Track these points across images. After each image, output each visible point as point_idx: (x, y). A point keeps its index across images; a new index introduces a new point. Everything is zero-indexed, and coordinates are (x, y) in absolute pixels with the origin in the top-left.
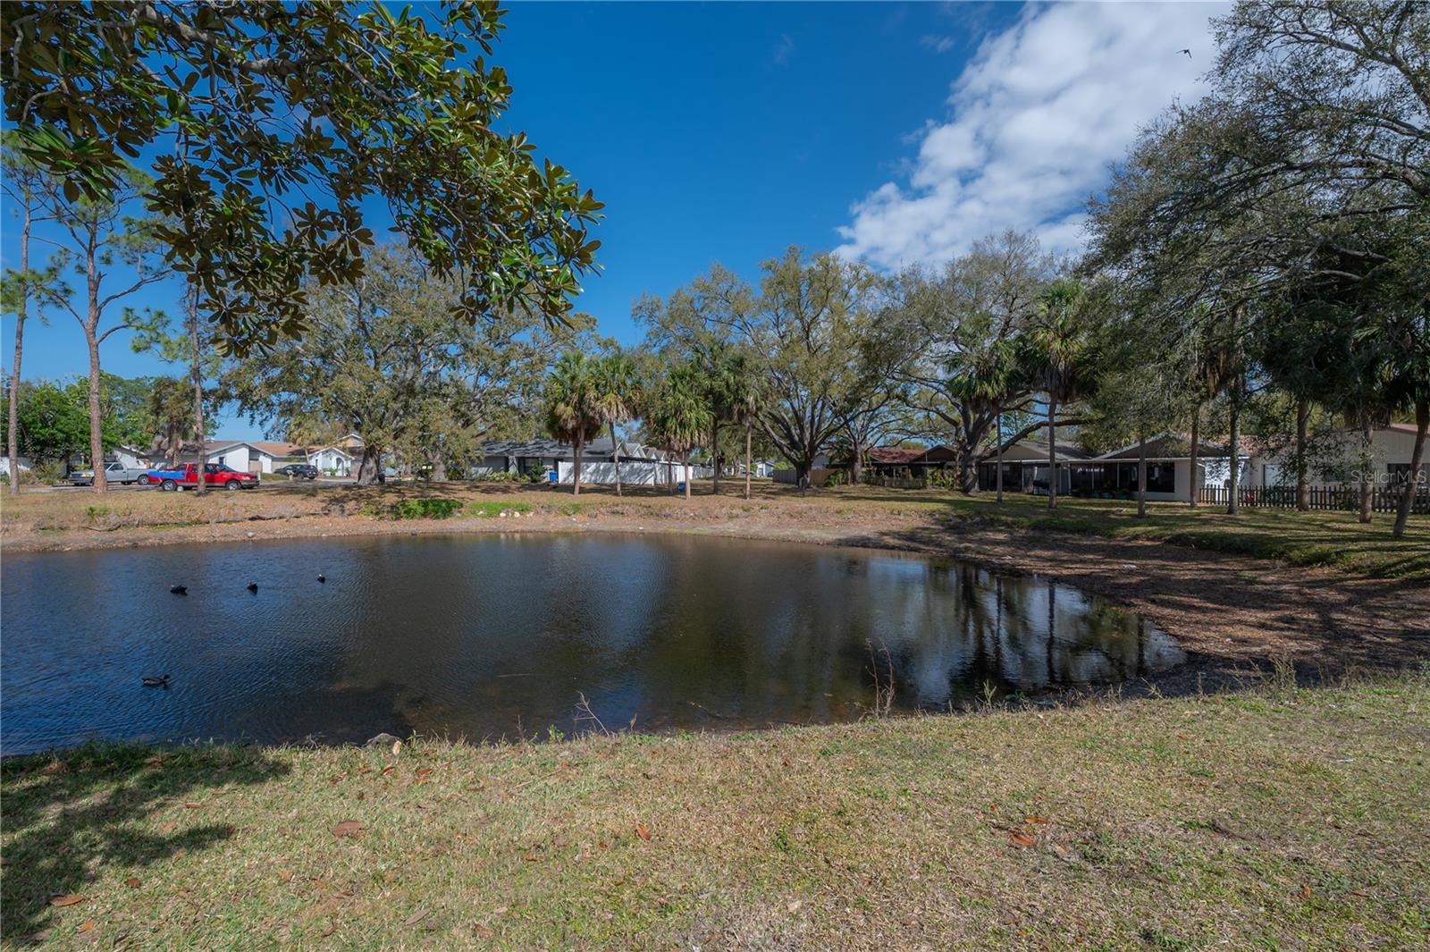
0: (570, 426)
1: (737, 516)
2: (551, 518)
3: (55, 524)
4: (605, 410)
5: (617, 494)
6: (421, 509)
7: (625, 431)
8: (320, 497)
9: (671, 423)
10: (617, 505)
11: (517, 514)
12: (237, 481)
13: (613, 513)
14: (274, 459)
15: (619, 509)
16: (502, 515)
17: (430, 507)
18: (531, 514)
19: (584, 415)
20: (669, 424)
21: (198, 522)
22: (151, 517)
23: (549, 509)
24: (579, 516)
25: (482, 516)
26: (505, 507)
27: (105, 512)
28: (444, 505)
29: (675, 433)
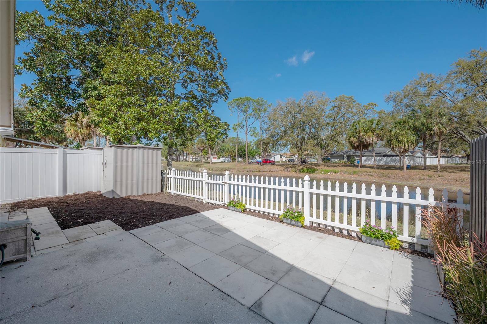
0: (355, 145)
1: (424, 179)
2: (345, 175)
3: (239, 170)
4: (367, 138)
5: (374, 169)
6: (306, 171)
7: (379, 146)
8: (284, 167)
9: (394, 142)
10: (370, 172)
11: (334, 174)
12: (271, 163)
13: (368, 175)
14: (285, 157)
15: (371, 174)
16: (329, 173)
17: (309, 170)
18: (338, 174)
19: (361, 141)
20: (392, 142)
21: (259, 171)
22: (252, 170)
23: (345, 172)
24: (355, 175)
25: (323, 174)
26: (331, 171)
27: (246, 168)
28: (313, 170)
29: (396, 145)
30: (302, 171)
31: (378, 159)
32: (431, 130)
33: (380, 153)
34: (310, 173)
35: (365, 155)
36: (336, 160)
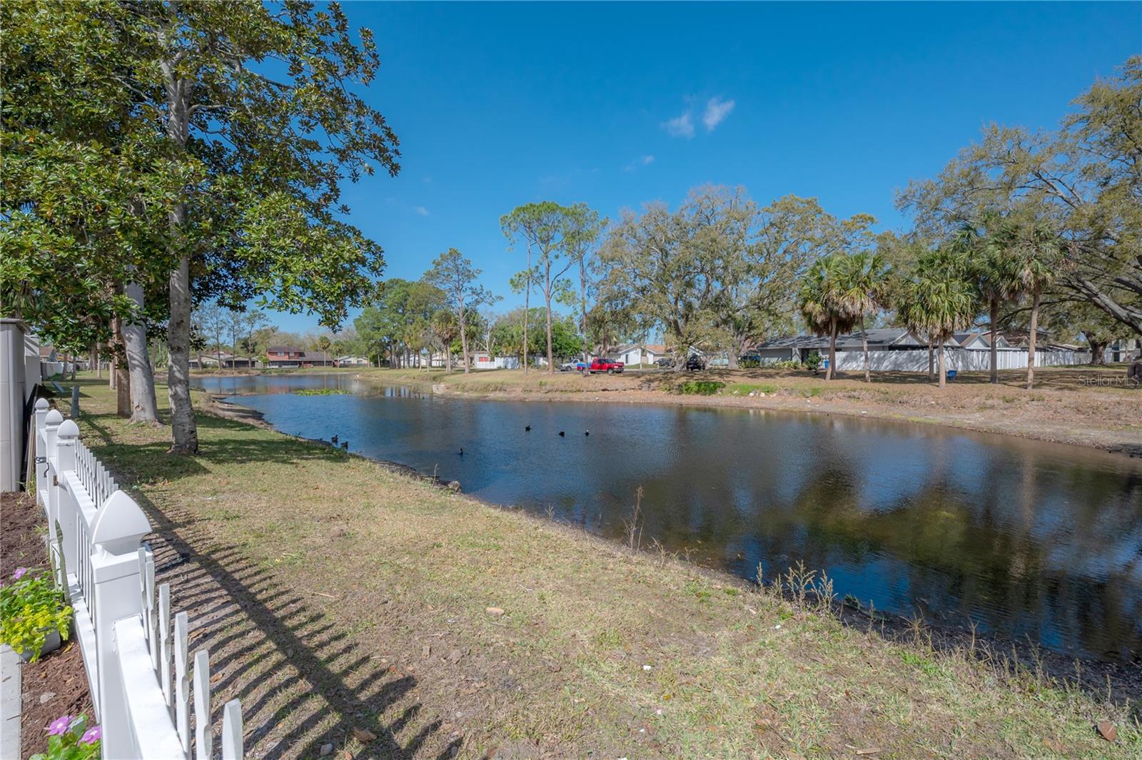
0: (819, 321)
1: (992, 407)
2: (790, 399)
3: (528, 389)
4: (847, 304)
5: (866, 381)
6: (696, 388)
7: (882, 323)
9: (916, 310)
10: (855, 391)
11: (763, 395)
12: (612, 368)
13: (850, 397)
14: (655, 355)
15: (856, 394)
16: (751, 394)
17: (703, 387)
18: (775, 395)
19: (831, 311)
20: (912, 311)
21: (579, 391)
22: (562, 387)
23: (791, 391)
24: (816, 398)
25: (737, 395)
26: (755, 388)
27: (546, 384)
28: (712, 385)
29: (921, 320)
30: (684, 388)
31: (876, 356)
32: (1013, 277)
33: (881, 342)
34: (705, 395)
35: (843, 346)
36: (774, 360)
